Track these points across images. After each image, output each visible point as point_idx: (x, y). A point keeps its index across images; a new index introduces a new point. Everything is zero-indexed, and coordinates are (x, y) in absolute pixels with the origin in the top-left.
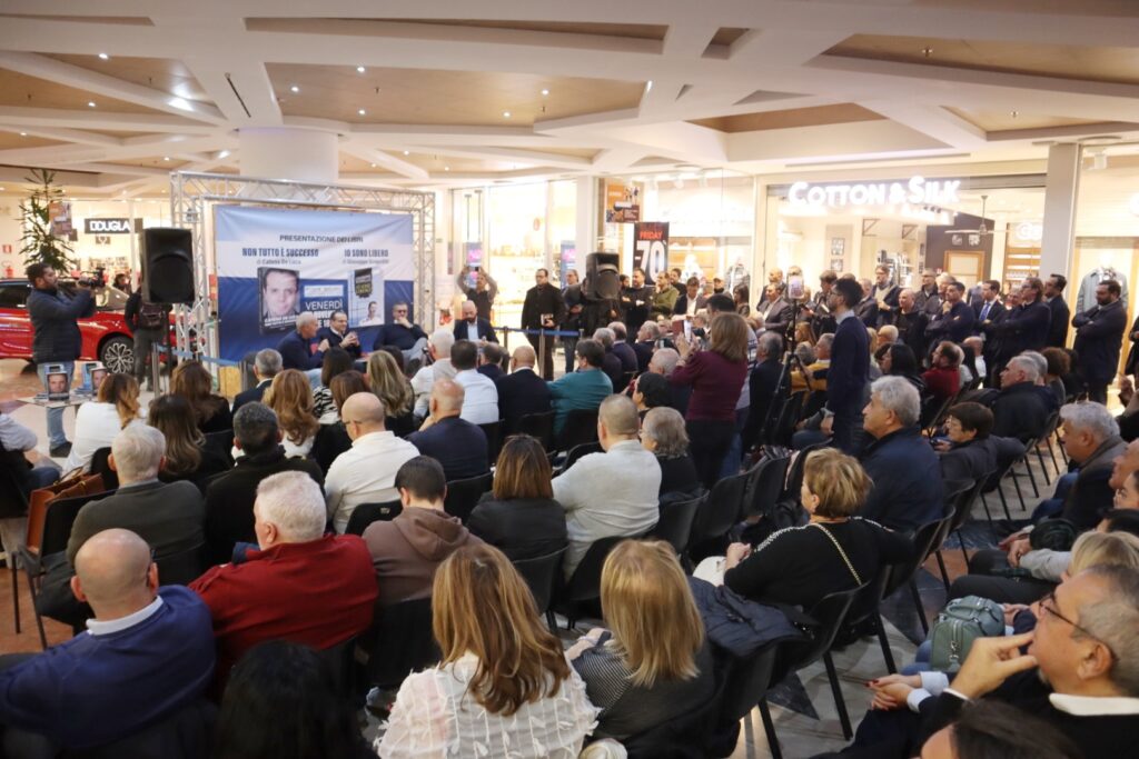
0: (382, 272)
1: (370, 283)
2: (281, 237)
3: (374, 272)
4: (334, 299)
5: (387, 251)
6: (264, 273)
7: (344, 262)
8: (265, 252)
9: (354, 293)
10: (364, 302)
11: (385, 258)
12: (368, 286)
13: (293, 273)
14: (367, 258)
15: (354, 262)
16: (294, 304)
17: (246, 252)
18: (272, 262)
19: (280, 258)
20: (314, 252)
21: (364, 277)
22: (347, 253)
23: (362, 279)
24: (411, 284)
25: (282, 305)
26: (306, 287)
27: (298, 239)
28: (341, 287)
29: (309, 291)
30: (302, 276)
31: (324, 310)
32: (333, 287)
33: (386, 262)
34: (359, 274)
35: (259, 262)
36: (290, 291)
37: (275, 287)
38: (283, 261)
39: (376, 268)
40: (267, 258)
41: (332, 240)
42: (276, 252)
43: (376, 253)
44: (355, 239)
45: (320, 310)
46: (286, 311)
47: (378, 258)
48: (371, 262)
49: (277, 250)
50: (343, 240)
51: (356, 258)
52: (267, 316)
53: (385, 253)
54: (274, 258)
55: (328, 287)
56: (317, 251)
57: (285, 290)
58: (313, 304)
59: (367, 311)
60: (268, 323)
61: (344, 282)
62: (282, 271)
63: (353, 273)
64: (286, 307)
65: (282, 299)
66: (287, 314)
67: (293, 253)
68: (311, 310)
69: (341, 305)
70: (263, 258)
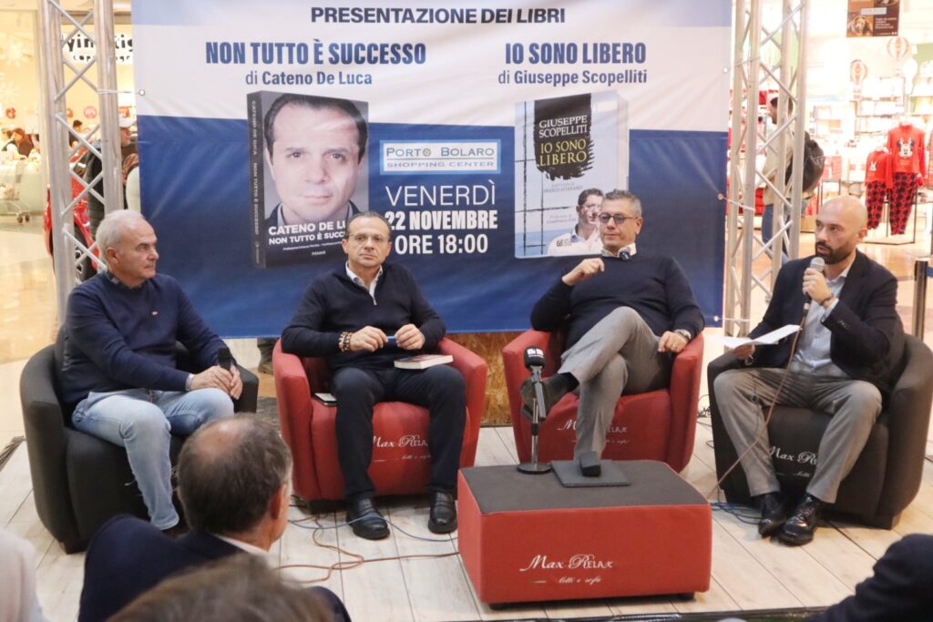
0: (623, 107)
1: (585, 136)
2: (315, 13)
3: (597, 108)
4: (470, 179)
5: (641, 46)
6: (264, 111)
7: (503, 78)
8: (267, 52)
9: (532, 166)
10: (566, 192)
11: (635, 66)
12: (576, 145)
13: (349, 107)
14: (578, 67)
15: (532, 79)
16: (352, 188)
17: (216, 53)
18: (289, 79)
19: (310, 68)
20: (416, 52)
21: (564, 121)
22: (514, 54)
23: (561, 125)
24: (718, 143)
25: (319, 191)
26: (386, 146)
27: (364, 16)
28: (493, 147)
29: (395, 158)
30: (374, 116)
31: (439, 208)
32: (466, 146)
33: (642, 77)
34: (546, 111)
35: (251, 78)
36: (339, 155)
37: (297, 145)
38: (322, 78)
39: (603, 96)
40: (275, 68)
41: (466, 17)
42: (300, 52)
43: (604, 52)
44: (537, 15)
45: (428, 207)
46: (327, 209)
47: (610, 68)
48: (588, 78)
49: (303, 46)
50: (499, 17)
51: (541, 68)
52: (273, 220)
53: (636, 52)
54: (296, 69)
55: (451, 145)
56: (421, 48)
57: (325, 154)
58: (407, 192)
59: (575, 215)
60: (278, 237)
61: (503, 135)
62: (317, 102)
63: (531, 110)
64: (328, 197)
65: (317, 176)
66: (331, 217)
67: (347, 55)
68: (400, 206)
69: (491, 195)
70: (261, 67)
